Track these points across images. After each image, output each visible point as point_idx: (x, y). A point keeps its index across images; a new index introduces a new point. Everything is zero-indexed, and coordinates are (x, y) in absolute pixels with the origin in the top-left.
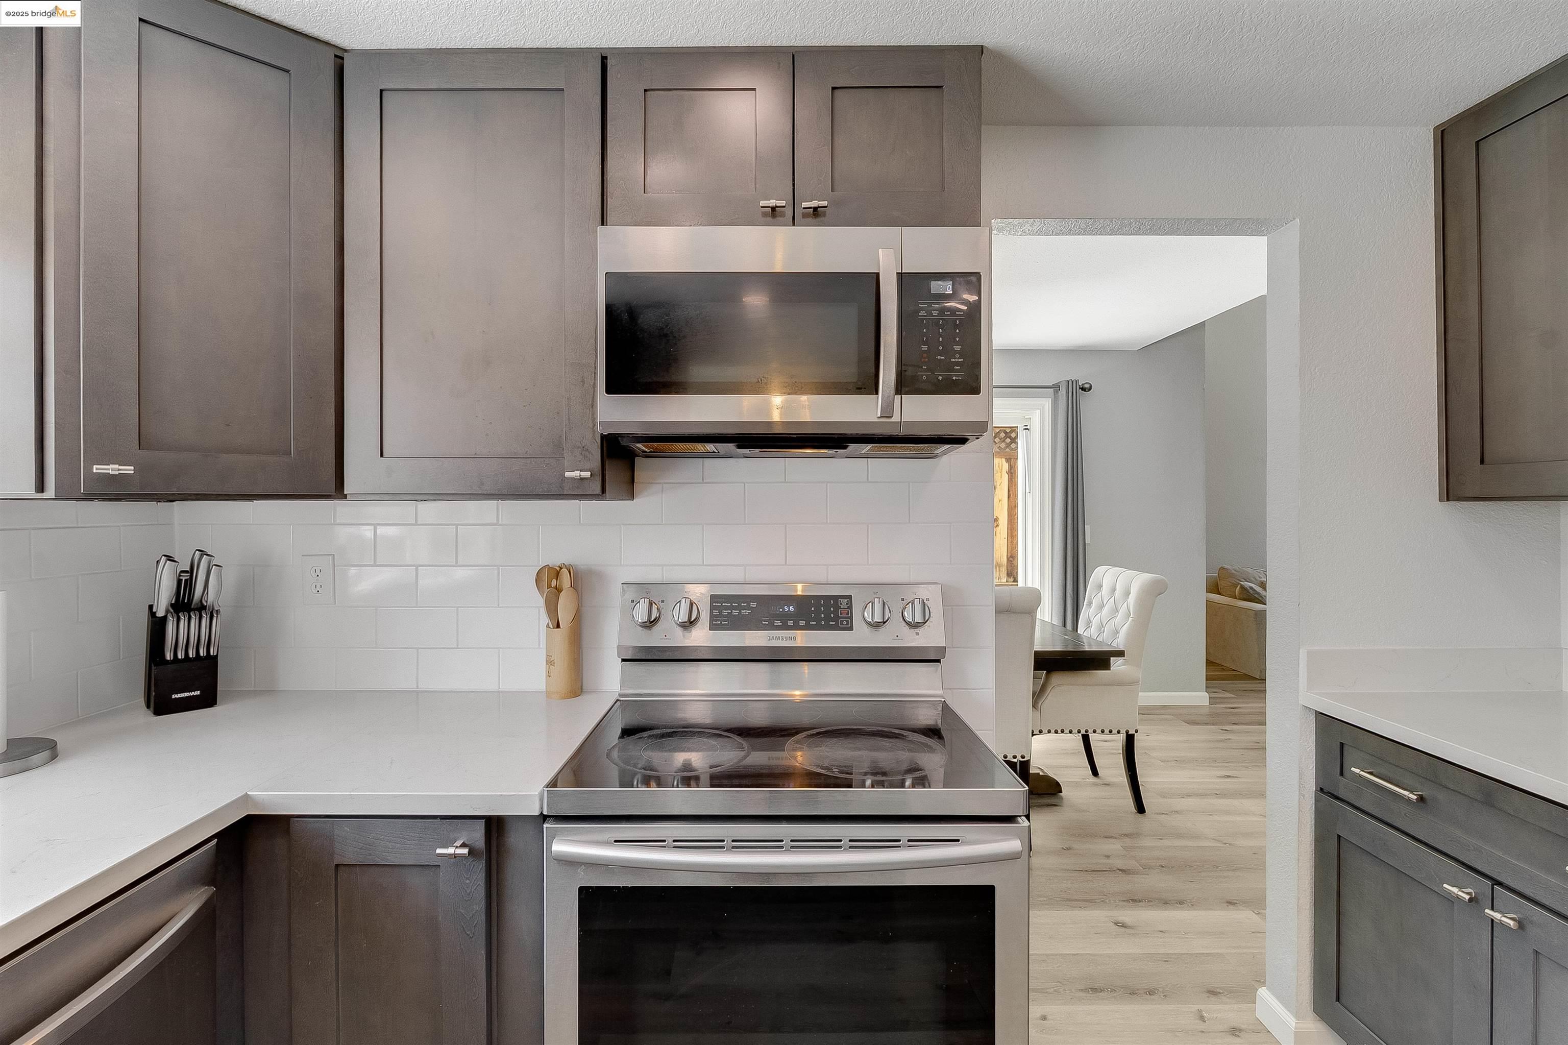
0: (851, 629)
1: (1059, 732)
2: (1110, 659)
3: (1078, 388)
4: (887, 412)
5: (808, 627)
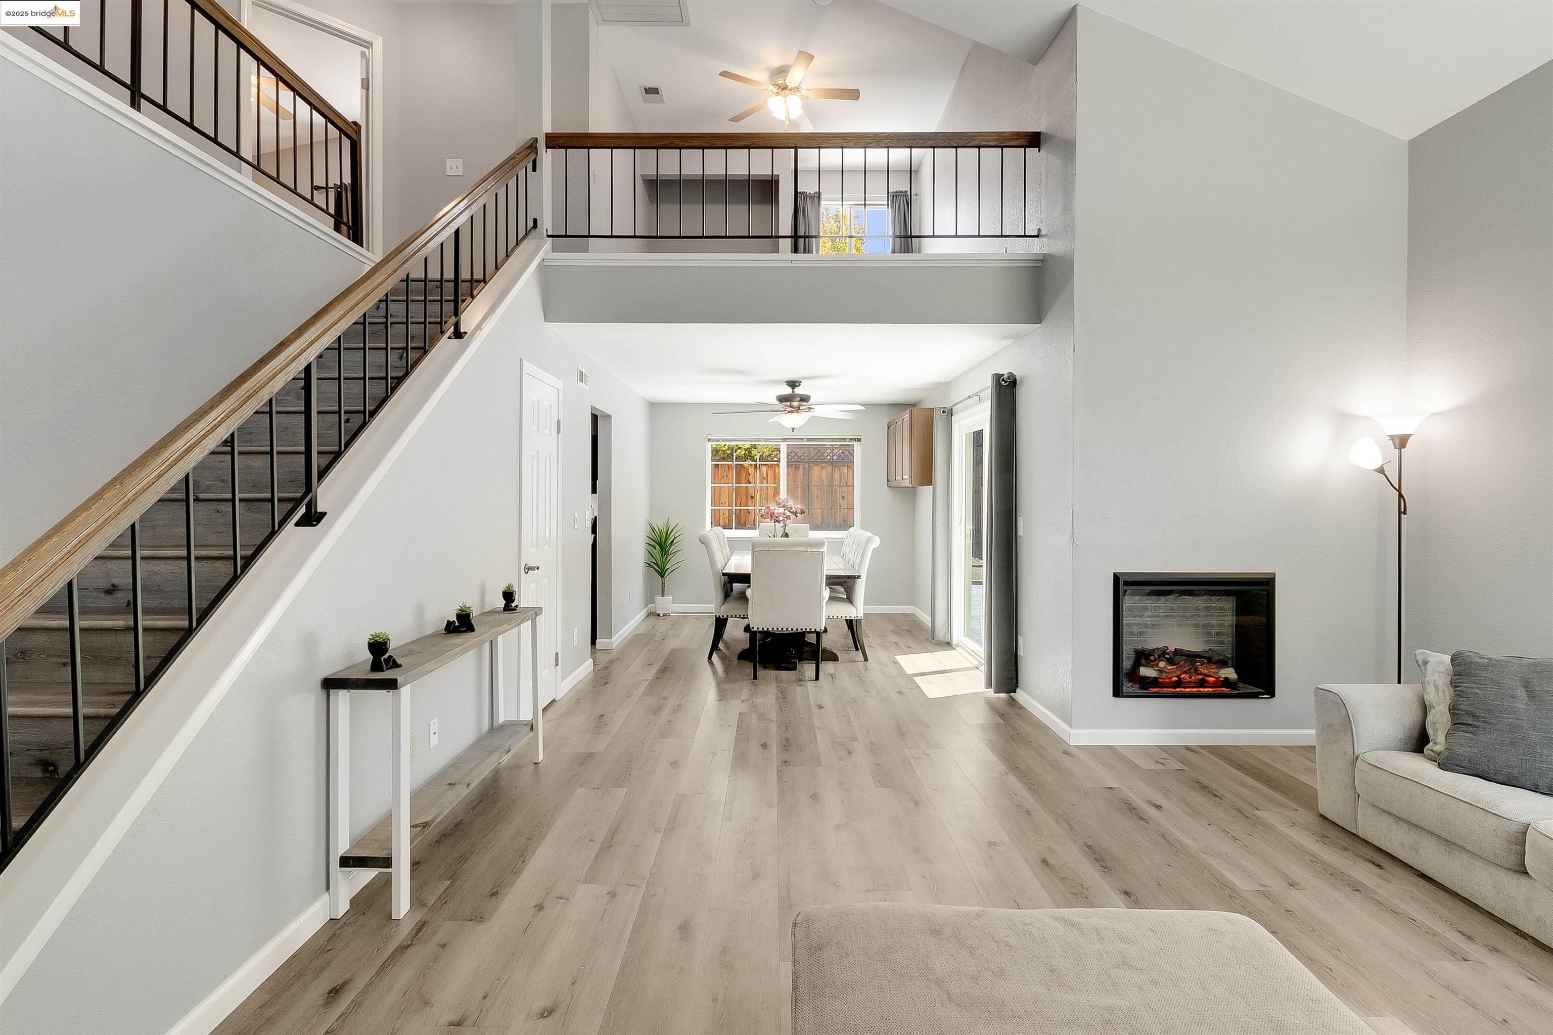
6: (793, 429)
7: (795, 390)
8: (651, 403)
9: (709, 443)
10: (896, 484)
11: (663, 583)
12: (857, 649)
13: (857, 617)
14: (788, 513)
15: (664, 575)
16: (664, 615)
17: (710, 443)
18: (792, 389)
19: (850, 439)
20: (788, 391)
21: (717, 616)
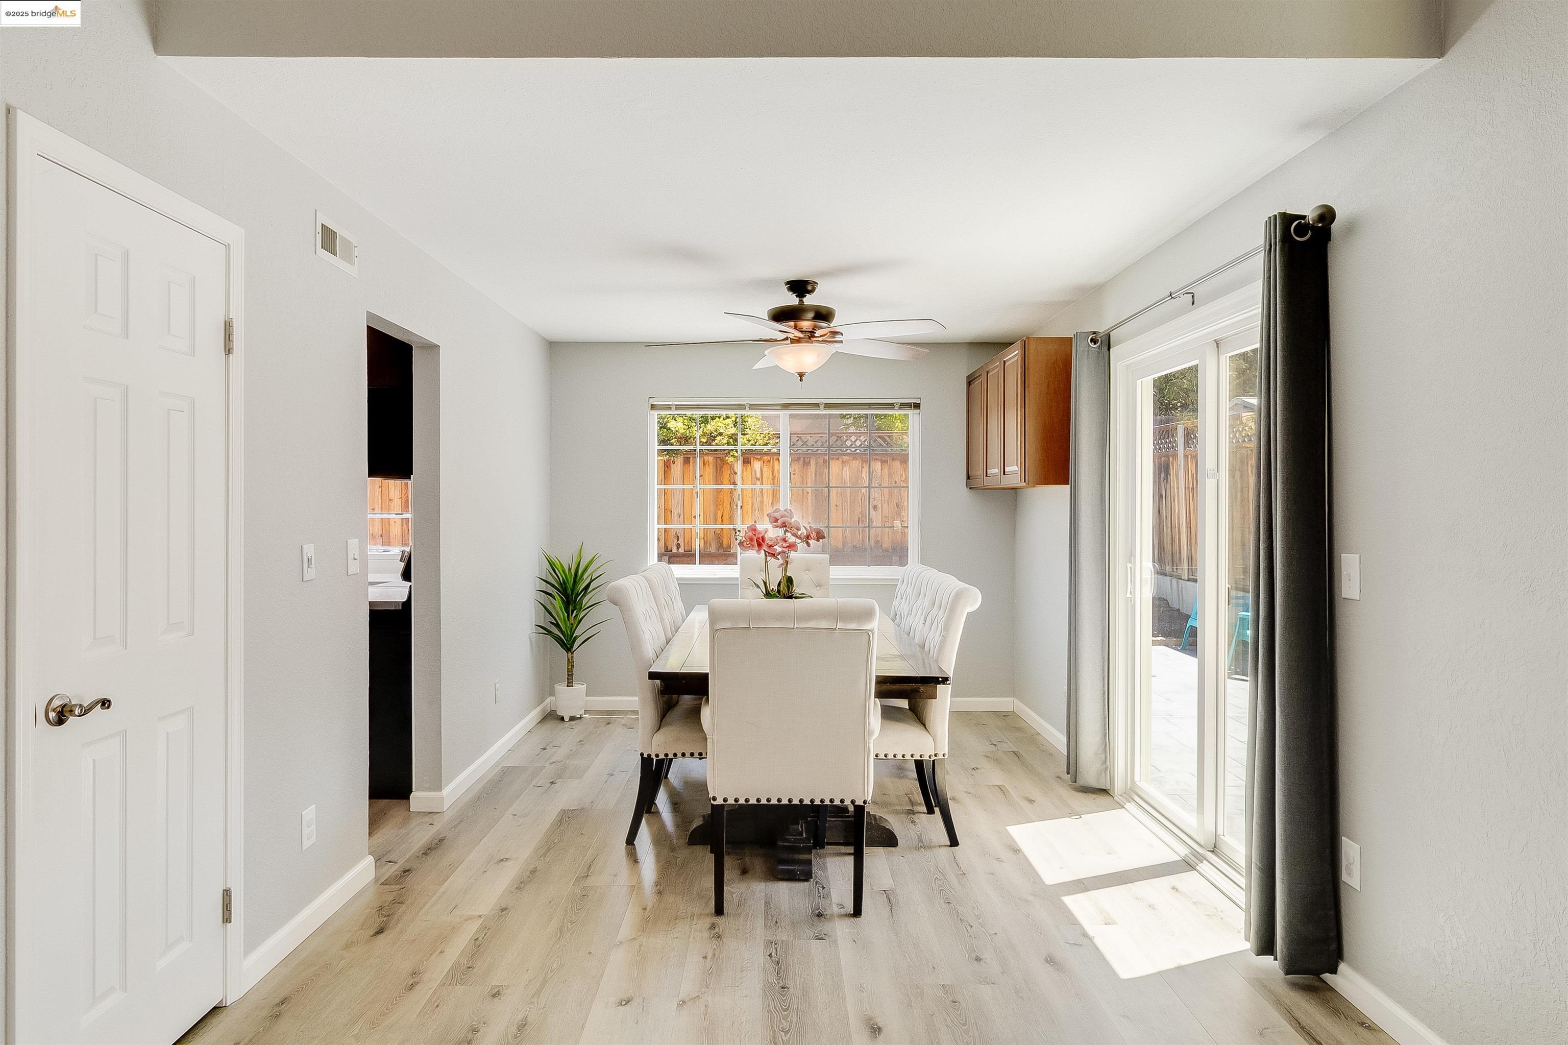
6: (801, 375)
7: (804, 299)
8: (551, 342)
9: (652, 412)
10: (988, 482)
11: (570, 662)
12: (930, 811)
13: (936, 755)
14: (792, 539)
15: (572, 647)
16: (572, 719)
17: (655, 413)
18: (798, 299)
19: (902, 404)
20: (792, 300)
21: (645, 756)
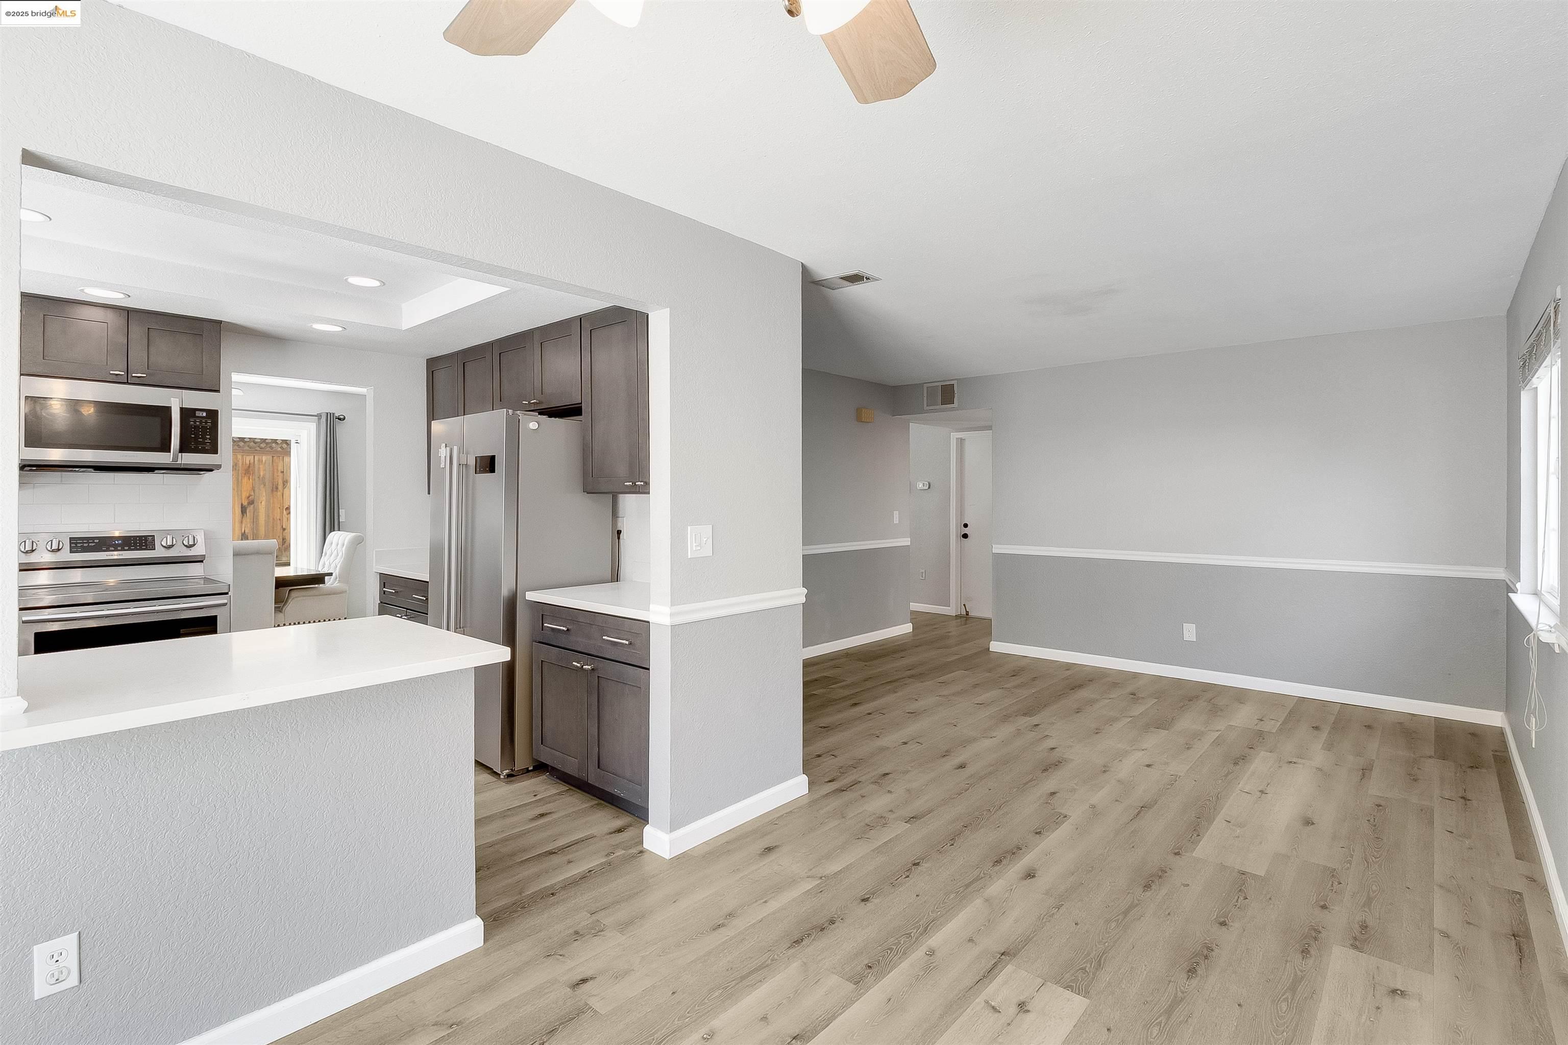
0: (155, 549)
1: (297, 623)
2: (324, 578)
3: (334, 419)
4: (175, 458)
5: (129, 549)
